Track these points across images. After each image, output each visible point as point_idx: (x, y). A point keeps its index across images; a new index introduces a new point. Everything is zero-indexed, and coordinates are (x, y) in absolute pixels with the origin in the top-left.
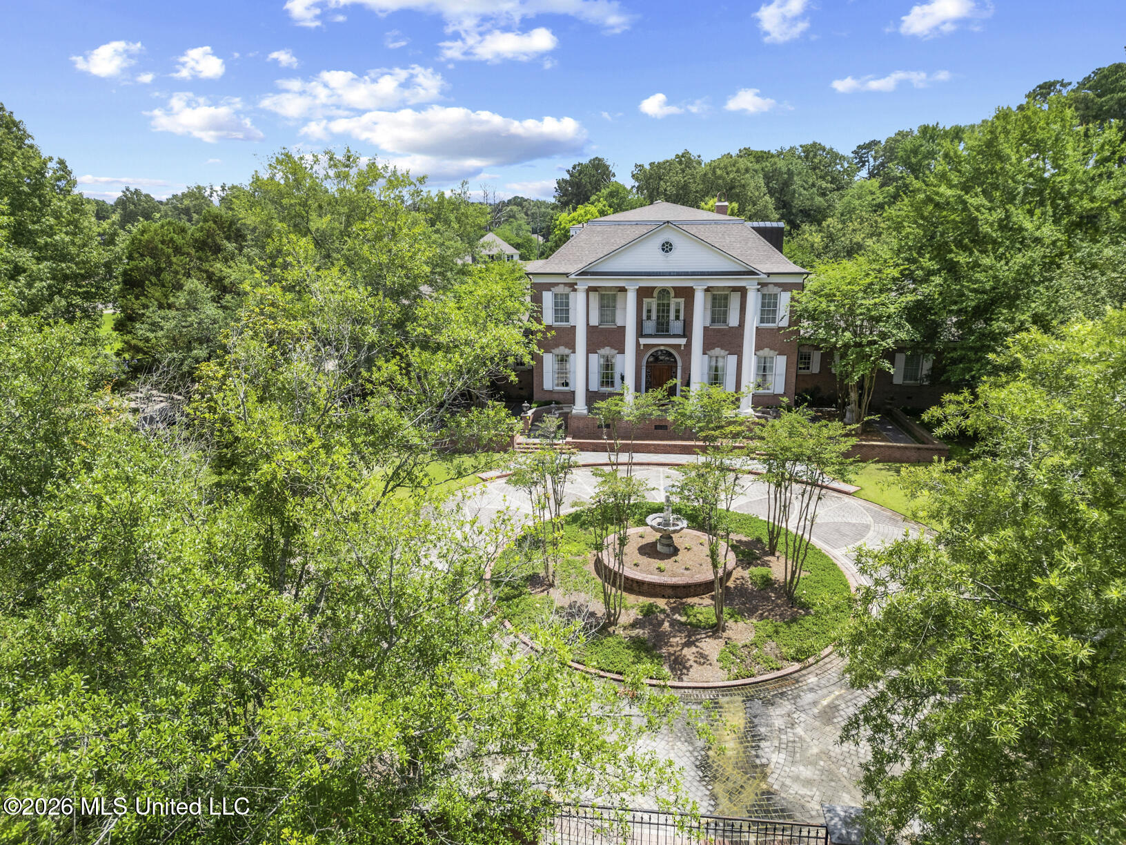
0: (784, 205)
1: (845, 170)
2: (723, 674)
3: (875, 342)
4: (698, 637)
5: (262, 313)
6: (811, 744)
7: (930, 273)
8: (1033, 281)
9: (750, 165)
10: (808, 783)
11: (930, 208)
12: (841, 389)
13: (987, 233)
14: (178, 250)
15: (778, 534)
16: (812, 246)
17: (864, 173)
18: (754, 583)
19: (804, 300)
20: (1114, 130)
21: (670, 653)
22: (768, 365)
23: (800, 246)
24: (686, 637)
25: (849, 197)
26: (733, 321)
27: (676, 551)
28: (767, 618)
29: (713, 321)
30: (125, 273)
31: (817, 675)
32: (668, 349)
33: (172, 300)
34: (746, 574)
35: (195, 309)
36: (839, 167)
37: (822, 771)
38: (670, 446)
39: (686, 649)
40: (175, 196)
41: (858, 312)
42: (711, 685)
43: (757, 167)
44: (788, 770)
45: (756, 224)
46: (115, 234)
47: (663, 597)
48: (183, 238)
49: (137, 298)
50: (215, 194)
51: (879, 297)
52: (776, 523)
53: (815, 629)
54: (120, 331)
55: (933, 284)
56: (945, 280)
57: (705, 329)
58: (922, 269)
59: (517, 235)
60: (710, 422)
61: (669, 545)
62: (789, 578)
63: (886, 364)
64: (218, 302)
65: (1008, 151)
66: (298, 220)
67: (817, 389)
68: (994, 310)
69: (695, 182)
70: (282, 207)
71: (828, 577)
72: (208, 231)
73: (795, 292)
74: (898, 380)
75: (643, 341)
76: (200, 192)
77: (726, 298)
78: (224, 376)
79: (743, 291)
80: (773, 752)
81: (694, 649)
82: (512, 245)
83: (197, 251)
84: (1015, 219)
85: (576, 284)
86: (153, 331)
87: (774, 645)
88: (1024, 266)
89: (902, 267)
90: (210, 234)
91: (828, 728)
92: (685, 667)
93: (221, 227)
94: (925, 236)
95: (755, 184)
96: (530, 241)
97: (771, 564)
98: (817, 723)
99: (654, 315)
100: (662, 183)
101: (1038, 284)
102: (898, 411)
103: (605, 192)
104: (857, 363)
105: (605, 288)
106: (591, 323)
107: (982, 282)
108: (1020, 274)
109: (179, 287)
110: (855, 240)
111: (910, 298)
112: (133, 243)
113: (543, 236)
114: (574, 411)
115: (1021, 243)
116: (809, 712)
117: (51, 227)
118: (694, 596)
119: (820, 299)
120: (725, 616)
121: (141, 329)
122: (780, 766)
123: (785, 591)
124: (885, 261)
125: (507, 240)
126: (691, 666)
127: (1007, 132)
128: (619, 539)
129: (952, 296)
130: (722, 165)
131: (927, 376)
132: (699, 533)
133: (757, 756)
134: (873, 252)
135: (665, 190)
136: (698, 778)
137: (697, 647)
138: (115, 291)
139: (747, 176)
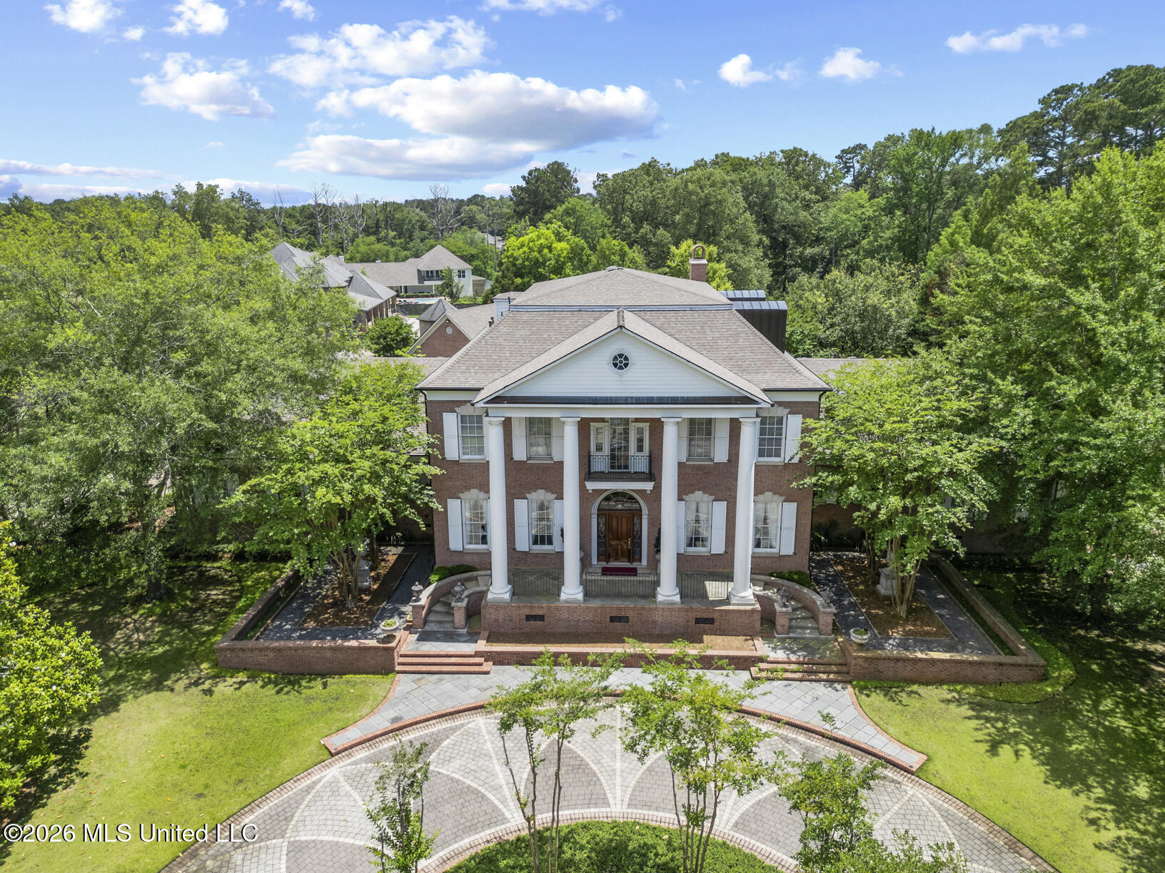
0: (765, 221)
1: (830, 178)
9: (727, 175)
17: (849, 179)
22: (770, 515)
25: (835, 210)
26: (720, 454)
29: (690, 454)
32: (628, 492)
36: (823, 174)
43: (734, 176)
57: (681, 465)
69: (664, 198)
75: (591, 486)
79: (735, 426)
95: (733, 200)
99: (606, 449)
100: (627, 197)
106: (514, 458)
114: (490, 595)
139: (725, 190)
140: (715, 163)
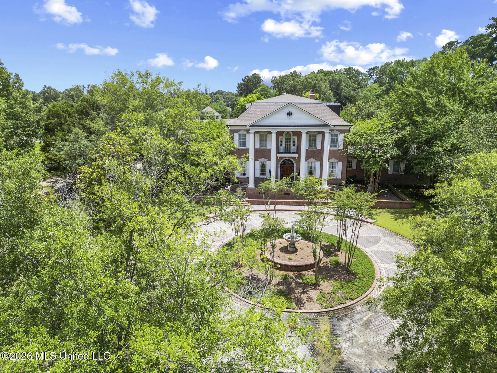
0: (338, 95)
1: (364, 79)
2: (319, 306)
3: (381, 156)
4: (308, 289)
5: (109, 144)
6: (360, 338)
7: (405, 126)
8: (450, 129)
9: (322, 77)
10: (359, 356)
11: (404, 97)
12: (366, 176)
13: (430, 108)
14: (70, 115)
15: (341, 242)
16: (352, 113)
17: (372, 81)
18: (332, 264)
19: (350, 137)
20: (485, 63)
21: (295, 297)
22: (334, 166)
23: (346, 113)
24: (302, 289)
25: (365, 91)
26: (319, 146)
27: (296, 250)
28: (338, 280)
29: (310, 146)
30: (46, 125)
31: (361, 306)
32: (290, 159)
33: (67, 137)
34: (328, 260)
35: (78, 142)
36: (361, 78)
37: (366, 351)
38: (291, 202)
39: (302, 295)
40: (66, 90)
41: (374, 142)
42: (314, 311)
43: (326, 78)
44: (350, 350)
45: (328, 104)
46: (41, 108)
47: (291, 271)
48: (72, 110)
49: (51, 136)
50: (85, 89)
51: (383, 136)
52: (341, 237)
53: (359, 285)
54: (43, 151)
55: (407, 130)
56: (412, 128)
57: (307, 150)
58: (402, 124)
59: (220, 107)
60: (310, 192)
61: (293, 248)
62: (347, 262)
63: (386, 166)
64: (88, 138)
65: (439, 72)
66: (124, 102)
67: (355, 176)
68: (433, 142)
69: (299, 85)
70: (117, 95)
71: (364, 261)
72: (84, 106)
73: (346, 134)
74: (390, 172)
75: (279, 155)
76: (78, 88)
77: (315, 136)
78: (92, 172)
79: (323, 134)
80: (343, 342)
81: (306, 295)
82: (218, 112)
83: (78, 115)
84: (442, 102)
85: (249, 130)
86: (58, 152)
87: (341, 292)
88: (446, 123)
89: (393, 123)
90: (85, 108)
91: (367, 331)
92: (302, 303)
93: (89, 105)
94: (402, 109)
95: (325, 85)
96: (226, 110)
97: (339, 256)
98: (362, 329)
99: (284, 144)
100: (284, 85)
101: (452, 130)
102: (391, 186)
103: (259, 89)
104: (373, 165)
105: (262, 132)
106: (256, 148)
107: (428, 130)
108: (445, 126)
109: (70, 131)
110: (370, 110)
111: (397, 136)
112: (49, 111)
113: (231, 108)
114: (248, 187)
115: (445, 112)
116: (358, 323)
117: (12, 105)
118: (305, 271)
119: (357, 137)
120: (319, 280)
121: (53, 151)
122: (347, 349)
123: (345, 268)
124: (385, 120)
125: (215, 109)
126: (305, 303)
127: (438, 64)
128: (272, 245)
129: (415, 135)
130: (310, 77)
131: (403, 171)
132: (306, 242)
133: (336, 344)
134: (380, 116)
135: (286, 88)
136: (310, 355)
137: (307, 294)
138: (41, 133)
139: (321, 82)
140: (318, 73)
